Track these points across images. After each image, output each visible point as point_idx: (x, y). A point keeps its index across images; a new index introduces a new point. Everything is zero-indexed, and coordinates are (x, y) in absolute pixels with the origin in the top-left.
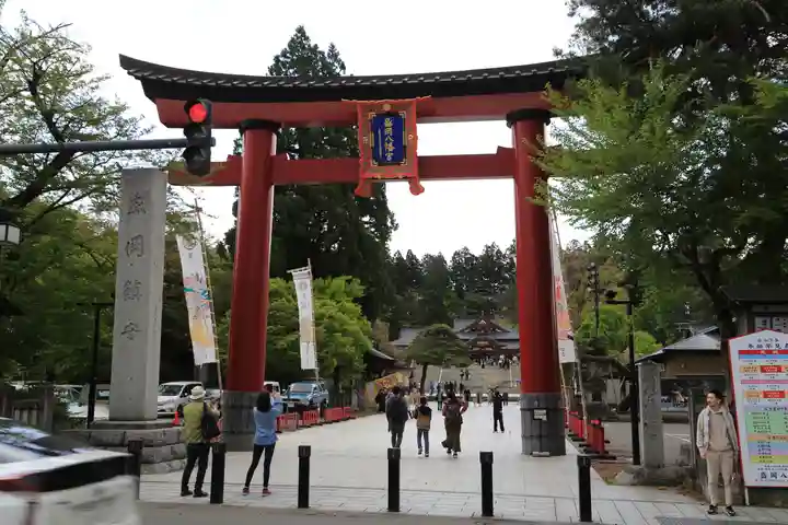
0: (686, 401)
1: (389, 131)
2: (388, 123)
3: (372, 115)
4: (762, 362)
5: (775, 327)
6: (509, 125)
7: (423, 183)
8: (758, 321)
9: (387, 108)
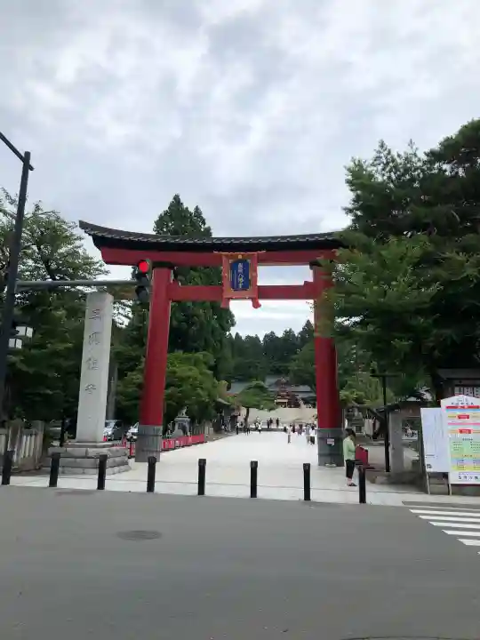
0: (413, 433)
1: (240, 271)
2: (240, 265)
3: (231, 261)
4: (458, 413)
5: (466, 393)
6: (311, 268)
7: (261, 302)
8: (457, 389)
9: (240, 257)
